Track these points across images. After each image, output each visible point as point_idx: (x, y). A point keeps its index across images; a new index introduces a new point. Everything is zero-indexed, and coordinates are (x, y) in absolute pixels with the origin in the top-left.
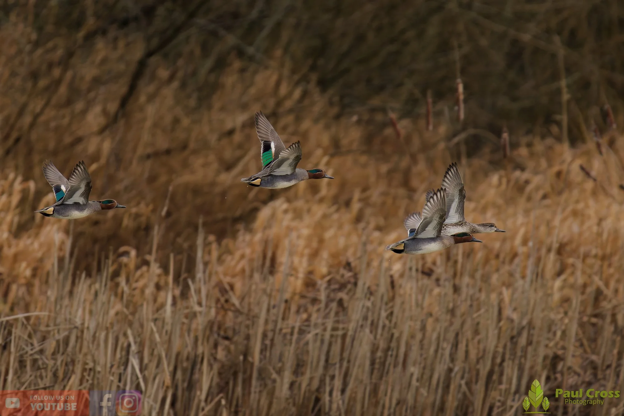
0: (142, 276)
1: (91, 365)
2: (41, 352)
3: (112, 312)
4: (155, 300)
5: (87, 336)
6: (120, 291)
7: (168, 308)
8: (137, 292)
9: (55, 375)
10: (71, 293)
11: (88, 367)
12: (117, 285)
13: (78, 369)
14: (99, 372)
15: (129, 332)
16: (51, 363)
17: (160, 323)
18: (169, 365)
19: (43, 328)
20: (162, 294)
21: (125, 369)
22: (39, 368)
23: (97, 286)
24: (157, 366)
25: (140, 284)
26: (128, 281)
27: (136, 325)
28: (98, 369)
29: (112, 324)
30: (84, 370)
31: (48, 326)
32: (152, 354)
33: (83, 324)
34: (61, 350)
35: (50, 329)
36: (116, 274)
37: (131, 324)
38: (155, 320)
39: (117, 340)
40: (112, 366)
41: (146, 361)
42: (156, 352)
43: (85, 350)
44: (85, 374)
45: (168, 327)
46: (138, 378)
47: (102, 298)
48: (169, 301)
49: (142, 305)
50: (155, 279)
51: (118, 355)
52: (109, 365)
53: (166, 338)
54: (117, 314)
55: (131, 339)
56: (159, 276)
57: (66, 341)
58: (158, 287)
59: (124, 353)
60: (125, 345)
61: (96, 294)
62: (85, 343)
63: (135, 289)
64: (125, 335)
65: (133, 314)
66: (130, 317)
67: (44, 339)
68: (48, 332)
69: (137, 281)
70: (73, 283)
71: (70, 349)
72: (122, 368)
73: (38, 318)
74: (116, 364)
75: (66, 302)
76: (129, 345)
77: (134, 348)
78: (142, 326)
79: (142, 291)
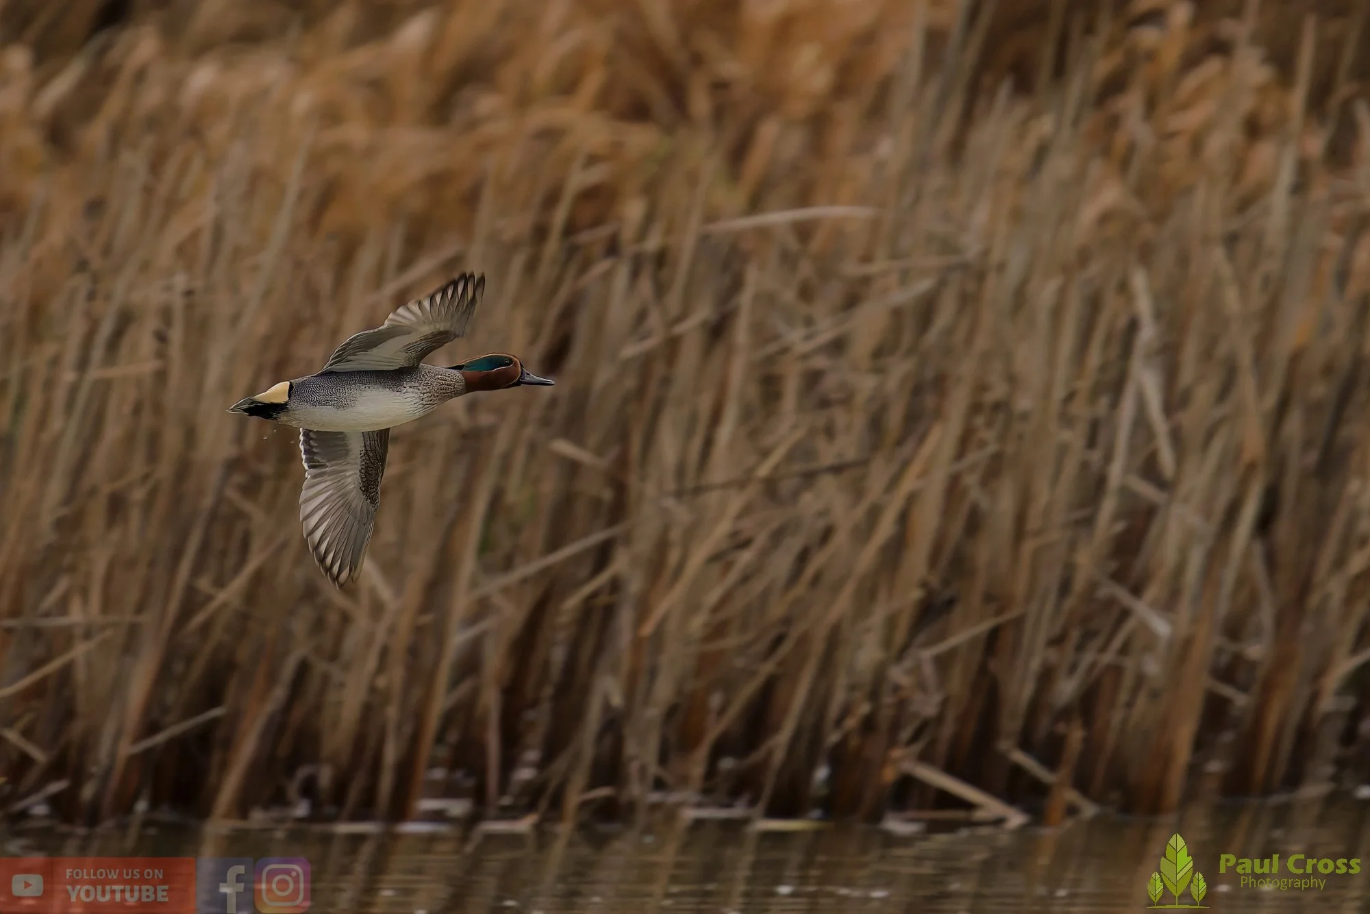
0: (1200, 92)
1: (998, 391)
2: (838, 346)
3: (1089, 214)
4: (1237, 175)
5: (998, 290)
6: (1121, 140)
7: (1279, 201)
8: (1179, 147)
9: (876, 424)
10: (957, 150)
11: (990, 398)
12: (1114, 123)
13: (958, 402)
14: (1025, 416)
15: (1139, 281)
16: (866, 384)
17: (1245, 249)
18: (1262, 388)
19: (851, 268)
20: (1265, 152)
21: (1115, 404)
22: (825, 403)
23: (1045, 125)
24: (1223, 393)
25: (1191, 119)
26: (1151, 105)
27: (1166, 258)
28: (1023, 403)
29: (1084, 257)
30: (975, 408)
31: (867, 259)
32: (1207, 354)
33: (986, 253)
34: (907, 339)
35: (873, 269)
36: (1115, 85)
37: (1146, 254)
38: (1231, 240)
39: (1094, 305)
40: (1070, 397)
41: (1187, 375)
42: (1222, 350)
43: (982, 342)
44: (980, 421)
45: (1271, 266)
46: (1151, 436)
47: (1061, 165)
48: (1286, 177)
49: (1188, 191)
50: (1246, 104)
51: (1094, 358)
52: (1059, 393)
53: (1258, 300)
54: (1105, 218)
55: (1144, 306)
56: (1262, 90)
57: (927, 309)
58: (1254, 129)
59: (1114, 351)
60: (1122, 322)
61: (1042, 153)
62: (988, 318)
63: (1172, 135)
64: (1124, 287)
65: (1160, 218)
66: (1147, 230)
67: (851, 301)
68: (866, 281)
69: (1184, 107)
70: (968, 119)
71: (932, 336)
72: (1104, 401)
73: (838, 231)
74: (1084, 385)
75: (937, 179)
76: (1133, 326)
77: (1148, 333)
78: (1184, 260)
79: (1196, 144)
